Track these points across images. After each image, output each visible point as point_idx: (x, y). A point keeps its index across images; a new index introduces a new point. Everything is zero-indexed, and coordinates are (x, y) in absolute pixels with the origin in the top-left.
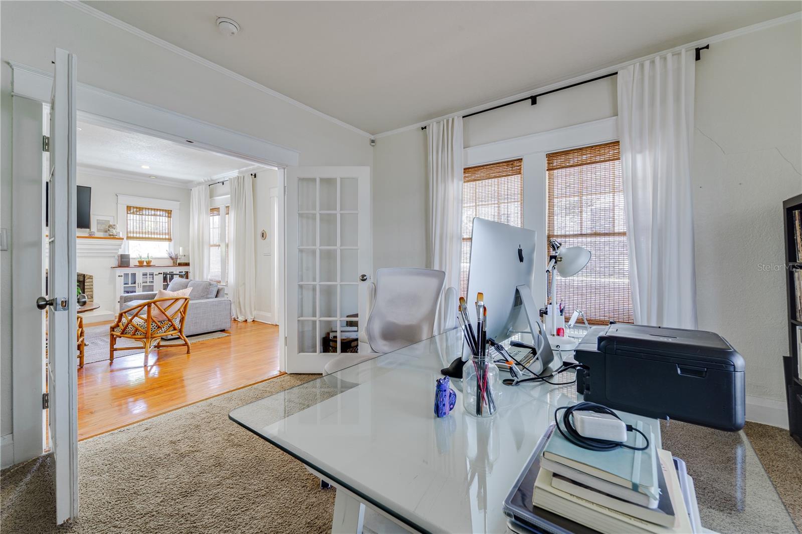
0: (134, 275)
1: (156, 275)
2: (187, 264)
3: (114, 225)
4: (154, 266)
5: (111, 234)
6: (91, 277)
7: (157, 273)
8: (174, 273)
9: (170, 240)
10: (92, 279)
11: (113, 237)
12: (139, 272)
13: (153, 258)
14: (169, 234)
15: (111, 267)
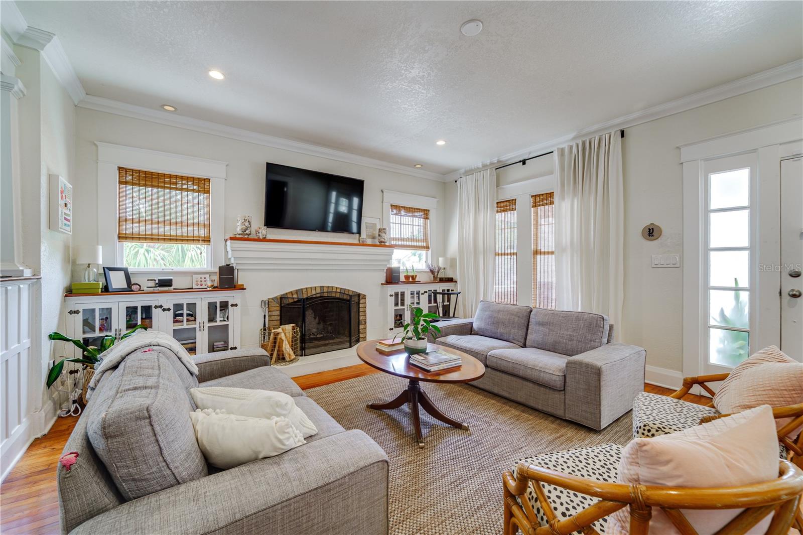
0: (403, 294)
1: (422, 294)
2: (450, 280)
3: (384, 229)
4: (419, 282)
5: (383, 240)
6: (364, 297)
7: (423, 292)
8: (438, 291)
9: (427, 248)
10: (365, 299)
11: (382, 244)
12: (408, 289)
13: (417, 272)
14: (426, 240)
15: (382, 284)
